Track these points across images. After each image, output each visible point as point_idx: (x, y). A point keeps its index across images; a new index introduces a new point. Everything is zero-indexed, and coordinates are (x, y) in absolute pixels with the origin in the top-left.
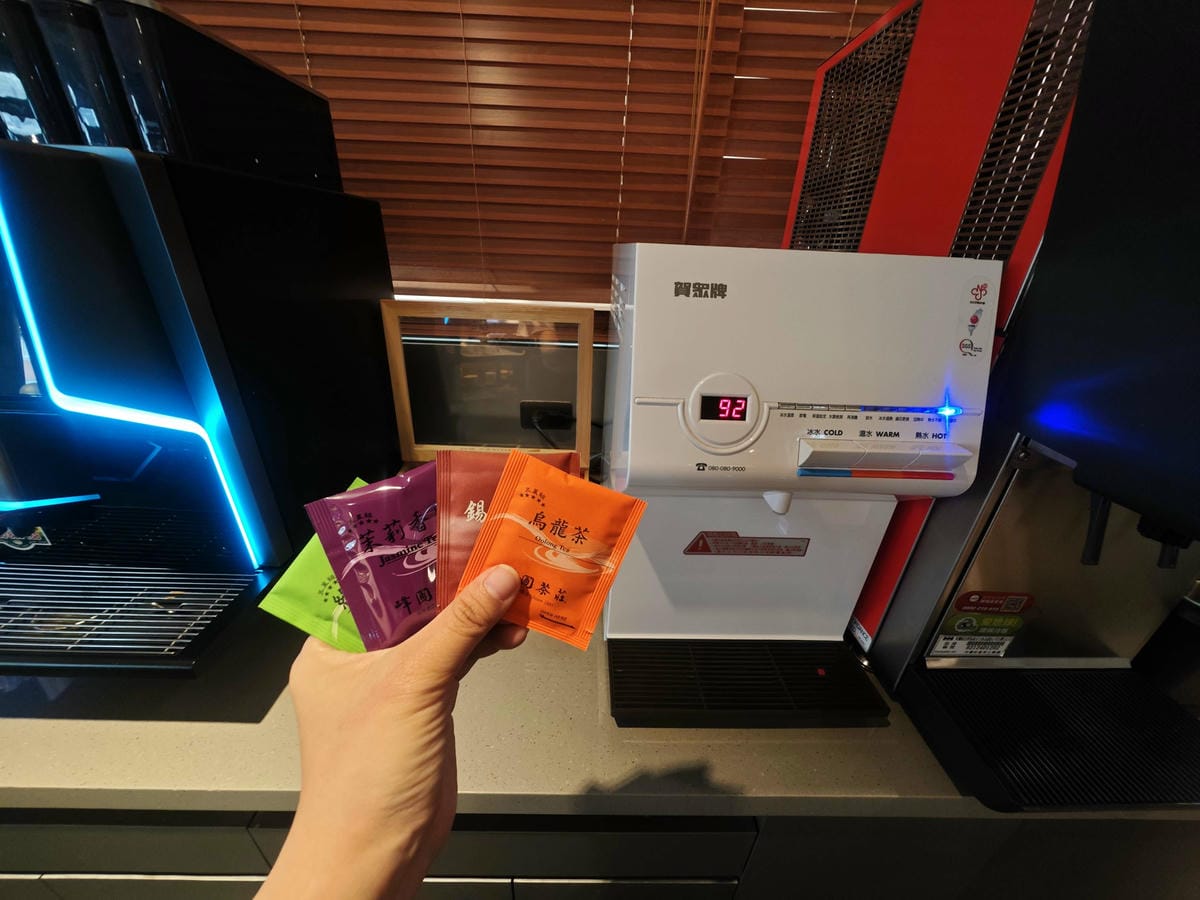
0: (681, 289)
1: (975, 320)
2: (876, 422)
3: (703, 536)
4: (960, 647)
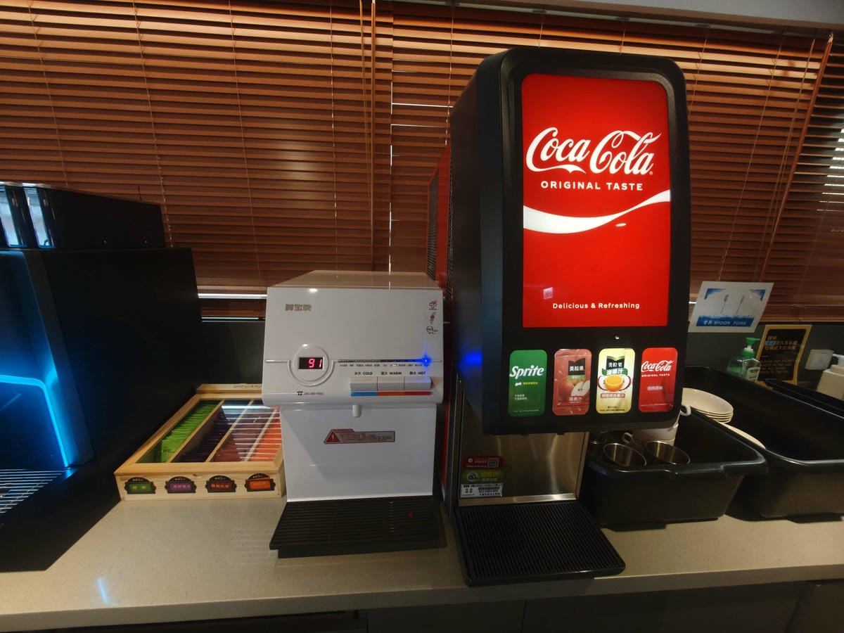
0: (289, 307)
1: (432, 317)
3: (333, 432)
4: (476, 492)
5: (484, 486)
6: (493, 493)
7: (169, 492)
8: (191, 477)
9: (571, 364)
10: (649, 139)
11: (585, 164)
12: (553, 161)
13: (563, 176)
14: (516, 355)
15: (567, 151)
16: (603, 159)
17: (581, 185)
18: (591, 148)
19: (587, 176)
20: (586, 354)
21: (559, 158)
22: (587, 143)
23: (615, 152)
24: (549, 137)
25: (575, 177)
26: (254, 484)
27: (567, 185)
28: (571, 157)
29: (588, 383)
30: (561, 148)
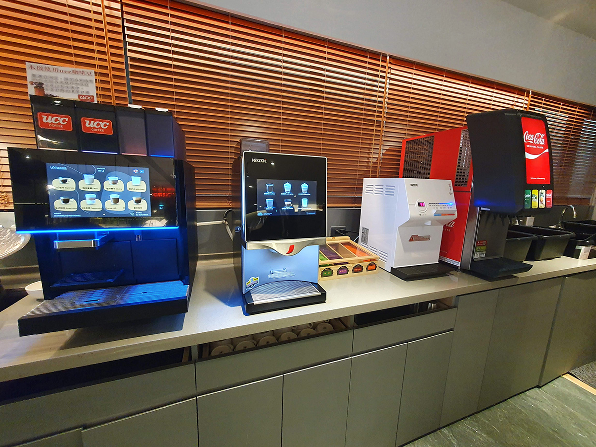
0: (411, 185)
1: (450, 189)
2: (442, 206)
3: (412, 236)
4: (478, 255)
5: (481, 253)
6: (483, 256)
7: (339, 275)
11: (534, 141)
12: (528, 140)
13: (530, 144)
17: (533, 147)
22: (533, 136)
23: (538, 139)
24: (526, 134)
25: (533, 144)
26: (370, 268)
28: (531, 139)
30: (529, 137)
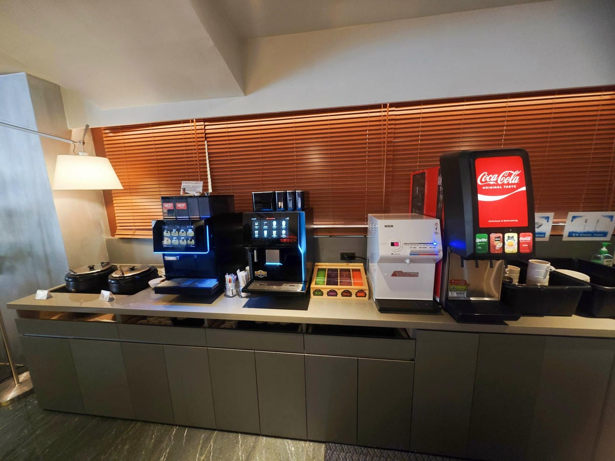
0: (386, 226)
1: (436, 229)
2: (422, 246)
3: (395, 272)
4: (455, 295)
5: (458, 292)
6: (462, 295)
7: (328, 296)
8: (336, 290)
9: (496, 238)
10: (517, 172)
11: (496, 181)
12: (486, 181)
13: (489, 185)
14: (478, 235)
15: (490, 178)
16: (502, 179)
17: (495, 187)
18: (498, 177)
19: (498, 185)
20: (501, 235)
21: (488, 180)
22: (497, 175)
23: (506, 177)
24: (484, 175)
25: (493, 185)
26: (359, 294)
27: (491, 188)
28: (492, 180)
29: (502, 244)
30: (488, 178)
